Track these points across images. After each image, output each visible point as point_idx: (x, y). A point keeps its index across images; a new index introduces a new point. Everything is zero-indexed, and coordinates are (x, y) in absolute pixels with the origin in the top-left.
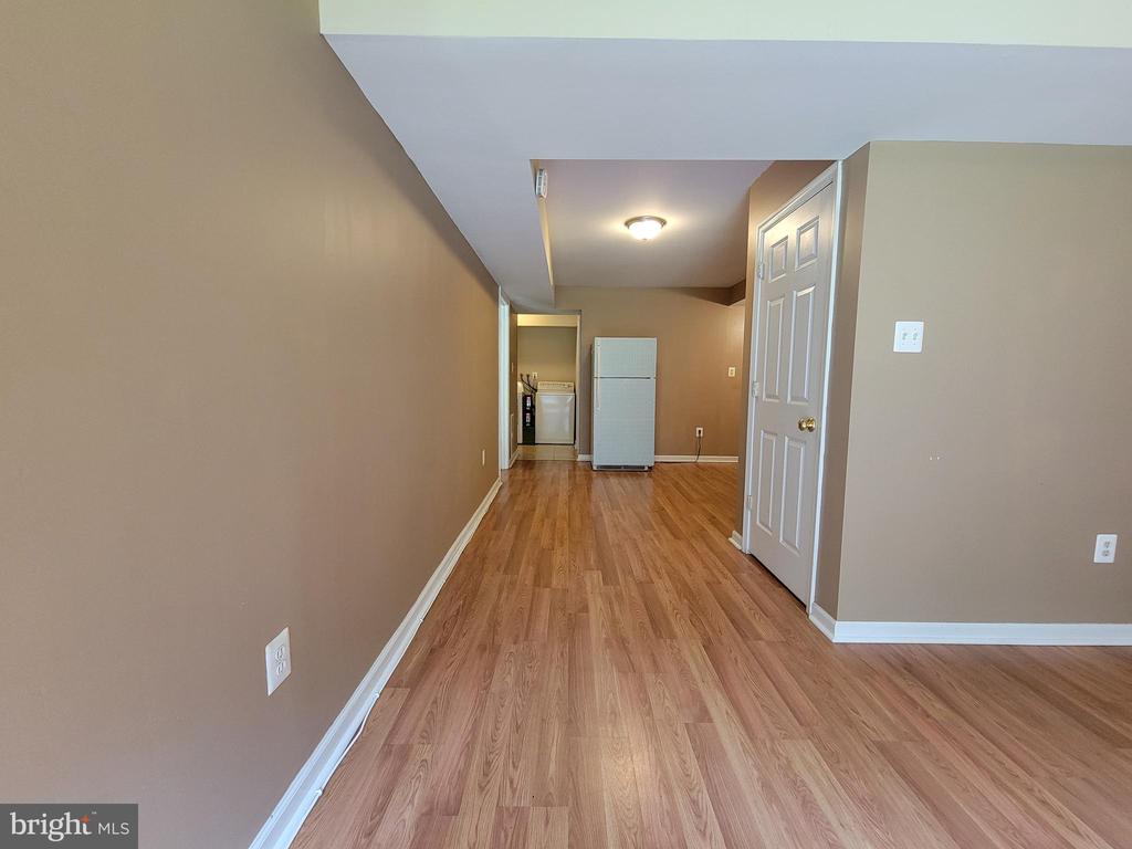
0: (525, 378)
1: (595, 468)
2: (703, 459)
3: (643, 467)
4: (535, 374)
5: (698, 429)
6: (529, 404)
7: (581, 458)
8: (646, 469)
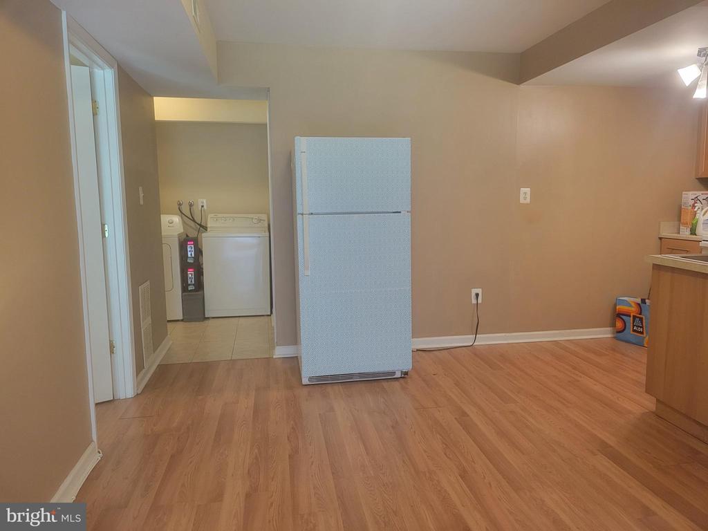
0: (186, 210)
1: (305, 381)
2: (484, 340)
3: (394, 373)
4: (202, 201)
5: (474, 291)
6: (191, 252)
7: (281, 352)
8: (398, 375)
